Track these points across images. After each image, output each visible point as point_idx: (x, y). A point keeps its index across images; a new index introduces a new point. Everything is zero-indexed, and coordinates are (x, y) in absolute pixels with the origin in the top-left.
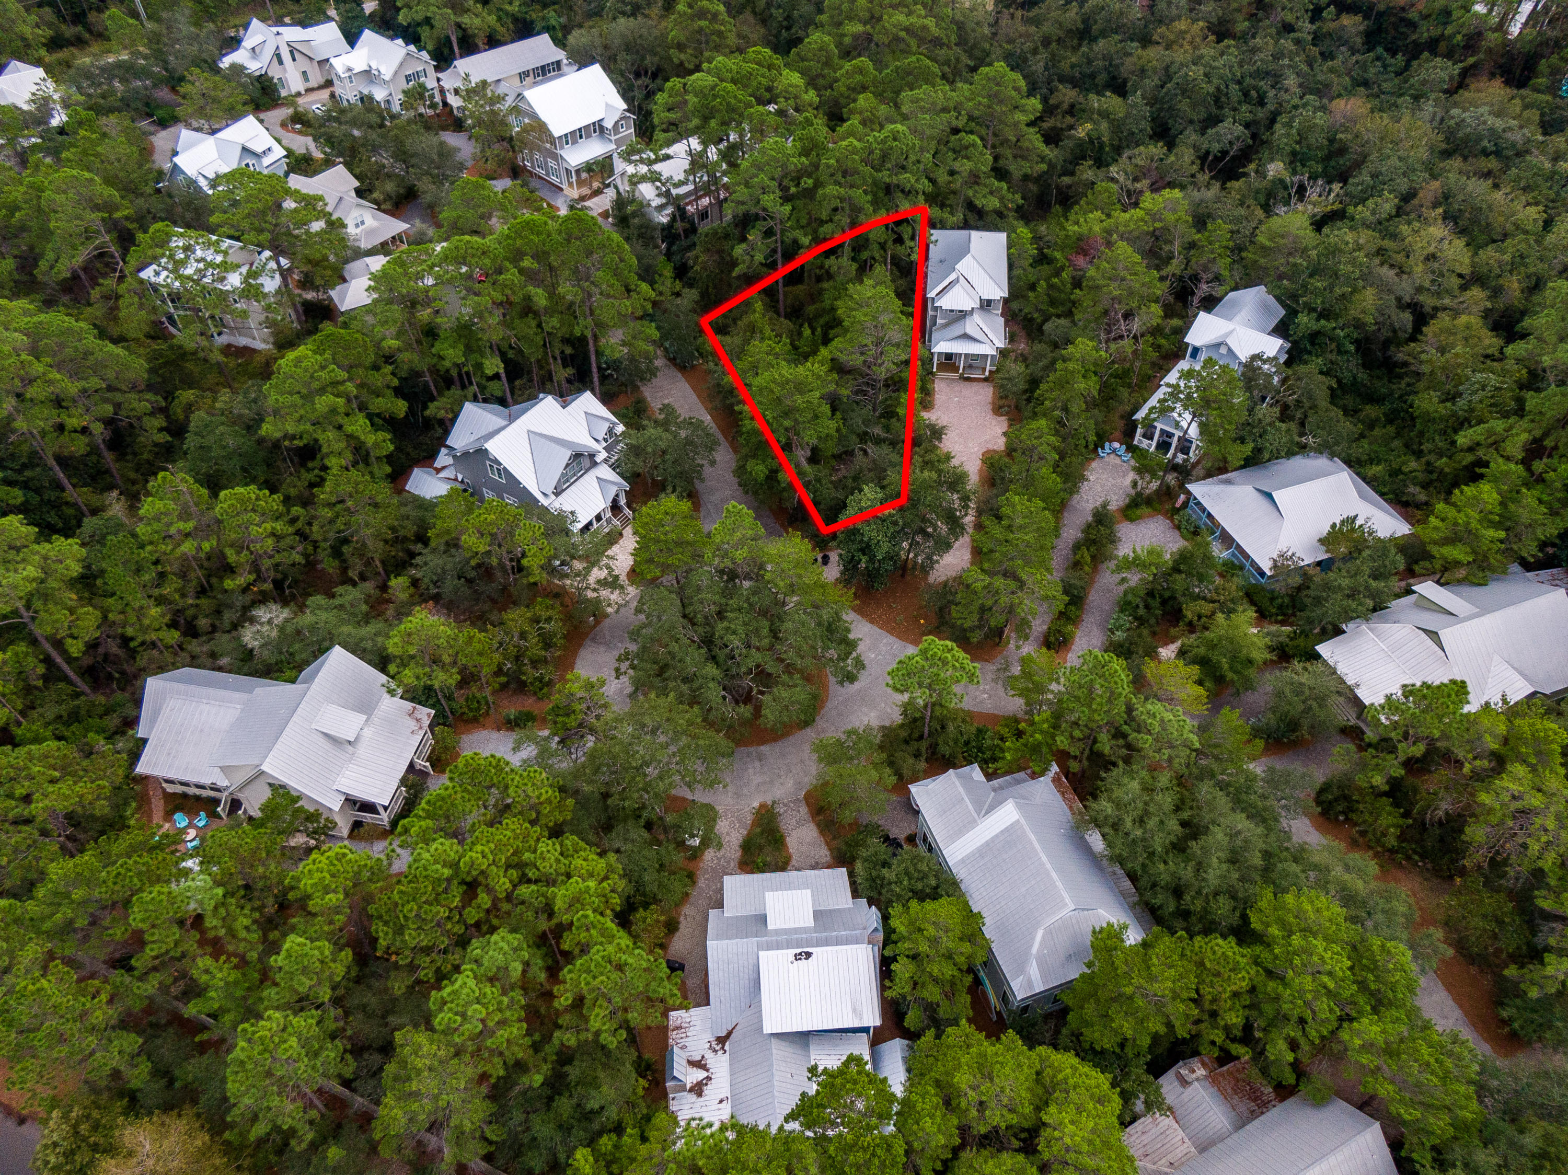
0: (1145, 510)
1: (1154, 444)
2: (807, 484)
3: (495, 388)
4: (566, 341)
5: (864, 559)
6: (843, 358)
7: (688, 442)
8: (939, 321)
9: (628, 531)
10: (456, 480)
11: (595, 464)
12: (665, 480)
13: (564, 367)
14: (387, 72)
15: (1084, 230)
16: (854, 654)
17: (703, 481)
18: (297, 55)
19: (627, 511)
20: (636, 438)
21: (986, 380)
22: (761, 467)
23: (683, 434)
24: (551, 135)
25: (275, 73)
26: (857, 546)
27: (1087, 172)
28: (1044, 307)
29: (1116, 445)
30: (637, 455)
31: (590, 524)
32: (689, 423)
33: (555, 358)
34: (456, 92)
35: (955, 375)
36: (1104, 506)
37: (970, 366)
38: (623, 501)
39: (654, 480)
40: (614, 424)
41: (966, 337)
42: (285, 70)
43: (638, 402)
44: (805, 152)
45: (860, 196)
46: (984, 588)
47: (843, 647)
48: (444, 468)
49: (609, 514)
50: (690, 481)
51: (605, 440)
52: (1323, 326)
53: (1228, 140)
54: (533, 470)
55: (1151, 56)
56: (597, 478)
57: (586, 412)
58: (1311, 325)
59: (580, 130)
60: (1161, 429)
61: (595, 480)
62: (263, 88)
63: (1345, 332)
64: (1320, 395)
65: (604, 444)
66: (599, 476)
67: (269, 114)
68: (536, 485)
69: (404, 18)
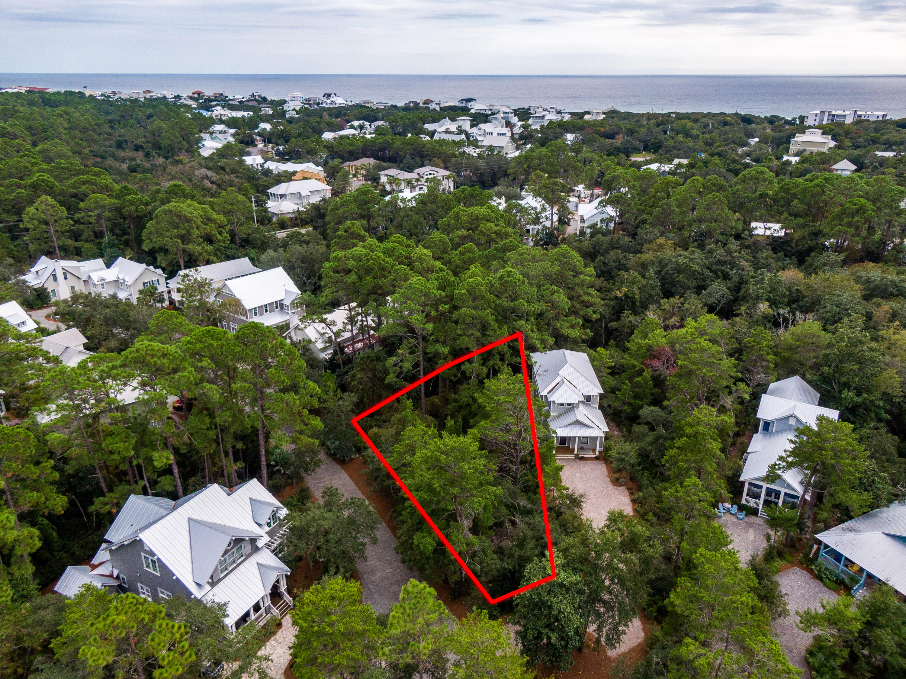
0: (779, 563)
1: (761, 502)
3: (166, 482)
4: (238, 437)
6: (491, 435)
7: (351, 521)
8: (553, 413)
9: (287, 621)
10: (111, 576)
11: (256, 549)
12: (328, 561)
13: (236, 461)
14: (129, 280)
17: (365, 560)
18: (68, 274)
19: (287, 598)
20: (300, 520)
22: (429, 540)
23: (346, 513)
24: (244, 309)
25: (50, 286)
27: (629, 317)
28: (631, 401)
29: (728, 505)
30: (300, 538)
31: (247, 615)
32: (352, 503)
33: (227, 455)
34: (179, 290)
35: (571, 456)
36: (754, 559)
37: (583, 449)
38: (283, 587)
39: (316, 562)
40: (278, 508)
41: (578, 423)
42: (58, 285)
43: (303, 491)
44: (442, 288)
45: (488, 315)
48: (101, 564)
49: (268, 602)
50: (351, 560)
51: (269, 524)
52: (866, 399)
53: (717, 296)
54: (190, 559)
55: (647, 256)
56: (258, 564)
57: (251, 499)
58: (855, 399)
59: (266, 306)
60: (767, 488)
61: (256, 566)
62: (39, 295)
63: (881, 403)
64: (894, 451)
65: (267, 529)
66: (260, 562)
67: (40, 311)
68: (191, 576)
69: (147, 246)
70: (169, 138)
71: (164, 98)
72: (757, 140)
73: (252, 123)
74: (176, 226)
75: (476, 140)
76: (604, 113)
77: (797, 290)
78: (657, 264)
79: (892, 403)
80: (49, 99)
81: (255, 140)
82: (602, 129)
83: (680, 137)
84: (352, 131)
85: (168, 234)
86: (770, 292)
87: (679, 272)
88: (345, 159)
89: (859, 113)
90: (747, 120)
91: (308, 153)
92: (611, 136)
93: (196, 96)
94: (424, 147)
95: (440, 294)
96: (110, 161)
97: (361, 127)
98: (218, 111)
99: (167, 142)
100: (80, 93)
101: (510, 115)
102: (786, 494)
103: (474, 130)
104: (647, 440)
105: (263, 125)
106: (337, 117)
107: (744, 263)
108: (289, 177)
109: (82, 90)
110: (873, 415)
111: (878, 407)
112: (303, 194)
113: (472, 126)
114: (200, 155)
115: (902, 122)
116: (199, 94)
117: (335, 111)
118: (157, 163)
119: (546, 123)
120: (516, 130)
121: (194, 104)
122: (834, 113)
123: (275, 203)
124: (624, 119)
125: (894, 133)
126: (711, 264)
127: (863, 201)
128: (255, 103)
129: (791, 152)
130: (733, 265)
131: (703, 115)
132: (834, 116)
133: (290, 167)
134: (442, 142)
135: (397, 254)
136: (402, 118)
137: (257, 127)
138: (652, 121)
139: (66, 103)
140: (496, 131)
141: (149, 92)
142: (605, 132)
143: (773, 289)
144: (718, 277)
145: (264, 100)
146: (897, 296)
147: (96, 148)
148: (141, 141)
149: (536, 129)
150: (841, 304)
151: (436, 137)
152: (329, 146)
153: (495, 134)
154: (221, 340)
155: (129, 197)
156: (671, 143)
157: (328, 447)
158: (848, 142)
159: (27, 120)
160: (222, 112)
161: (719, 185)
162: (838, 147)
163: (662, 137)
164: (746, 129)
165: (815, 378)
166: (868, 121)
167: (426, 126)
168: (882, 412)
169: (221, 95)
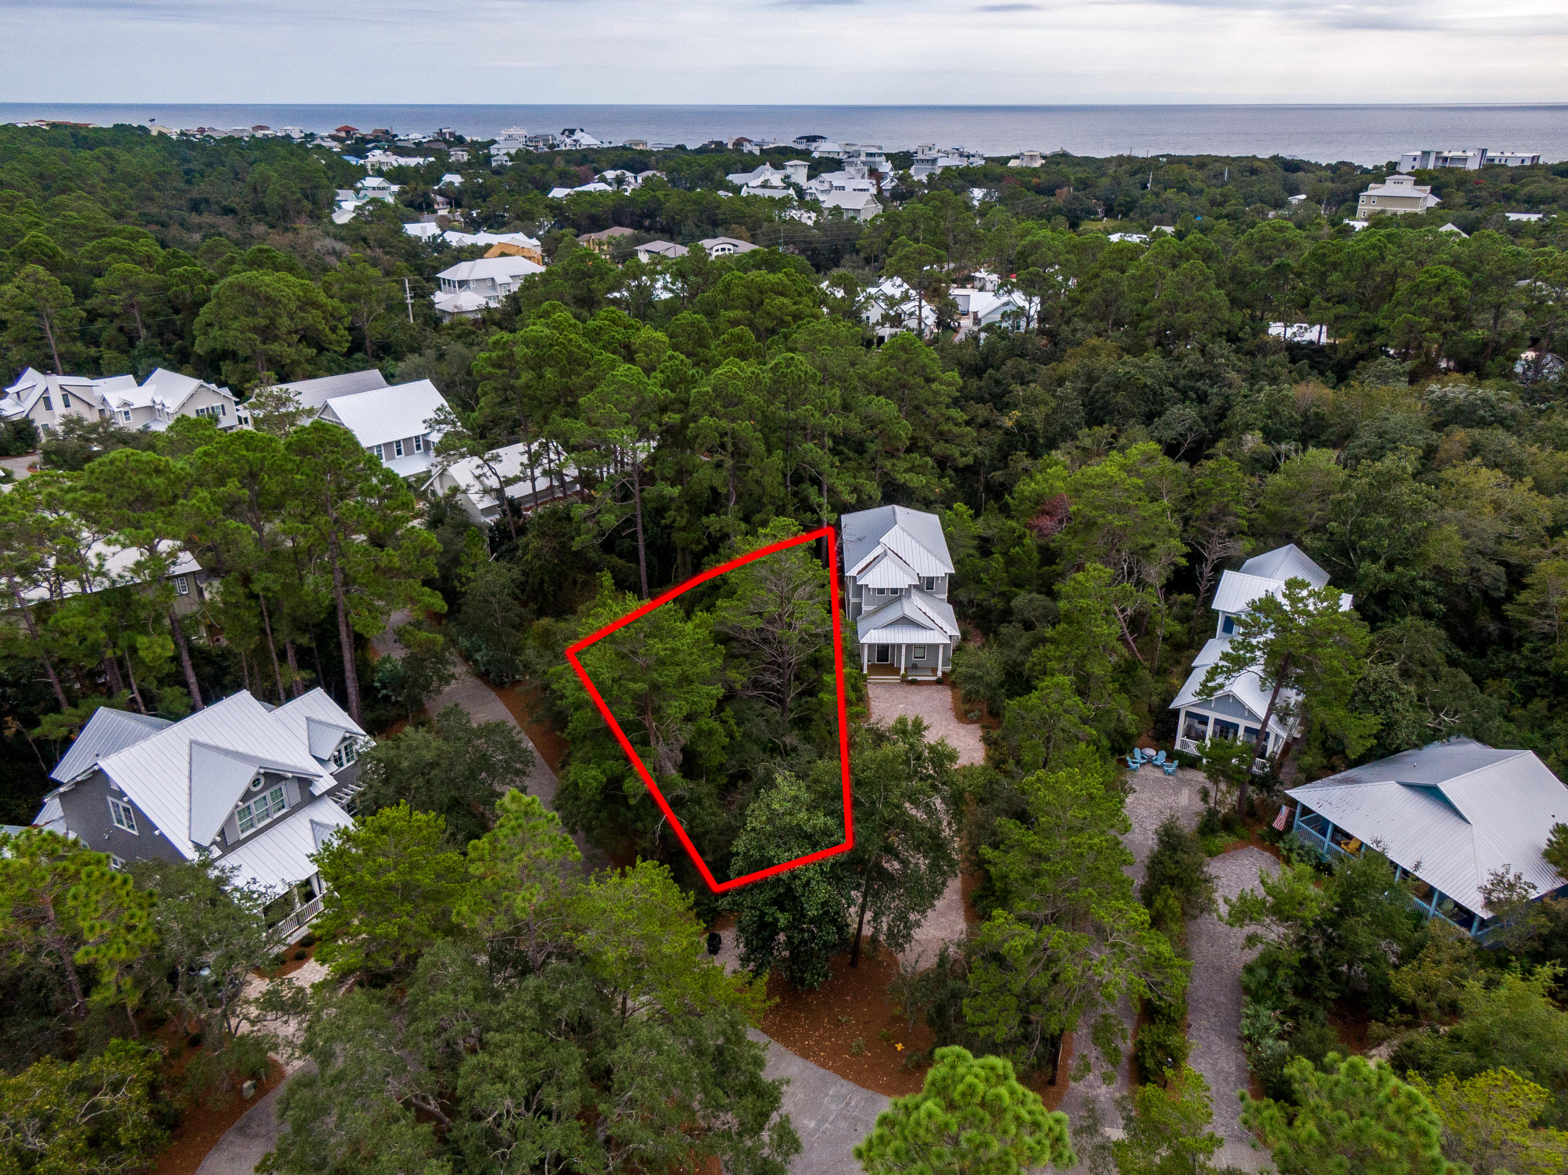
0: (1223, 839)
1: (1207, 745)
2: (677, 803)
5: (783, 919)
6: (731, 619)
8: (865, 608)
11: (310, 799)
14: (172, 405)
15: (1043, 488)
16: (775, 1118)
18: (71, 398)
21: (939, 682)
22: (594, 773)
25: (39, 417)
26: (769, 894)
27: (1021, 459)
28: (1002, 588)
29: (1151, 752)
31: (286, 898)
32: (485, 730)
35: (895, 679)
37: (915, 667)
40: (356, 735)
41: (905, 622)
42: (54, 416)
44: (671, 385)
45: (748, 429)
46: (1027, 950)
47: (749, 1101)
48: (48, 823)
49: (326, 884)
51: (338, 760)
52: (1401, 575)
53: (1180, 429)
54: (186, 806)
55: (1070, 366)
56: (312, 822)
57: (308, 719)
58: (1383, 575)
59: (398, 443)
60: (1217, 722)
61: (309, 825)
62: (19, 432)
63: (1428, 584)
64: (1439, 658)
65: (334, 767)
66: (316, 819)
67: (19, 459)
68: (186, 833)
69: (201, 346)
70: (279, 193)
71: (288, 137)
72: (1303, 197)
73: (432, 175)
74: (251, 312)
75: (816, 201)
76: (1044, 157)
77: (1316, 414)
78: (1083, 378)
79: (1447, 584)
80: (85, 138)
81: (434, 201)
82: (1035, 180)
83: (1170, 193)
84: (602, 186)
85: (236, 324)
86: (1269, 417)
87: (1117, 388)
88: (581, 230)
89: (1490, 154)
90: (1292, 166)
91: (518, 218)
92: (1049, 191)
93: (343, 134)
94: (718, 207)
95: (666, 395)
96: (174, 231)
97: (620, 181)
98: (376, 156)
99: (276, 200)
100: (141, 128)
101: (878, 159)
102: (1247, 729)
103: (814, 183)
104: (1018, 645)
105: (448, 178)
106: (579, 164)
107: (1233, 375)
108: (476, 253)
109: (147, 125)
110: (1415, 606)
111: (1426, 593)
112: (498, 281)
113: (810, 178)
114: (332, 222)
115: (1563, 167)
116: (348, 132)
117: (578, 156)
118: (254, 233)
119: (938, 172)
120: (887, 184)
121: (337, 147)
122: (1446, 154)
123: (449, 296)
124: (1078, 164)
125: (1546, 184)
126: (1176, 378)
127: (1449, 270)
128: (443, 146)
129: (1359, 214)
130: (1215, 378)
131: (1217, 159)
132: (1446, 159)
133: (482, 238)
134: (752, 200)
135: (606, 337)
136: (689, 164)
137: (439, 180)
138: (1126, 167)
139: (115, 143)
140: (850, 185)
141: (262, 128)
142: (1038, 185)
143: (1274, 413)
144: (1186, 397)
145: (460, 141)
146: (1491, 424)
147: (153, 209)
148: (234, 202)
149: (920, 181)
150: (1385, 432)
151: (744, 193)
152: (556, 208)
153: (849, 189)
154: (262, 451)
155: (180, 270)
156: (1150, 199)
157: (476, 662)
158: (1459, 198)
159: (37, 164)
160: (384, 159)
161: (1206, 250)
162: (1441, 206)
163: (1137, 192)
164: (1285, 179)
165: (1318, 544)
166: (1504, 166)
167: (730, 177)
168: (1431, 600)
169: (387, 132)
